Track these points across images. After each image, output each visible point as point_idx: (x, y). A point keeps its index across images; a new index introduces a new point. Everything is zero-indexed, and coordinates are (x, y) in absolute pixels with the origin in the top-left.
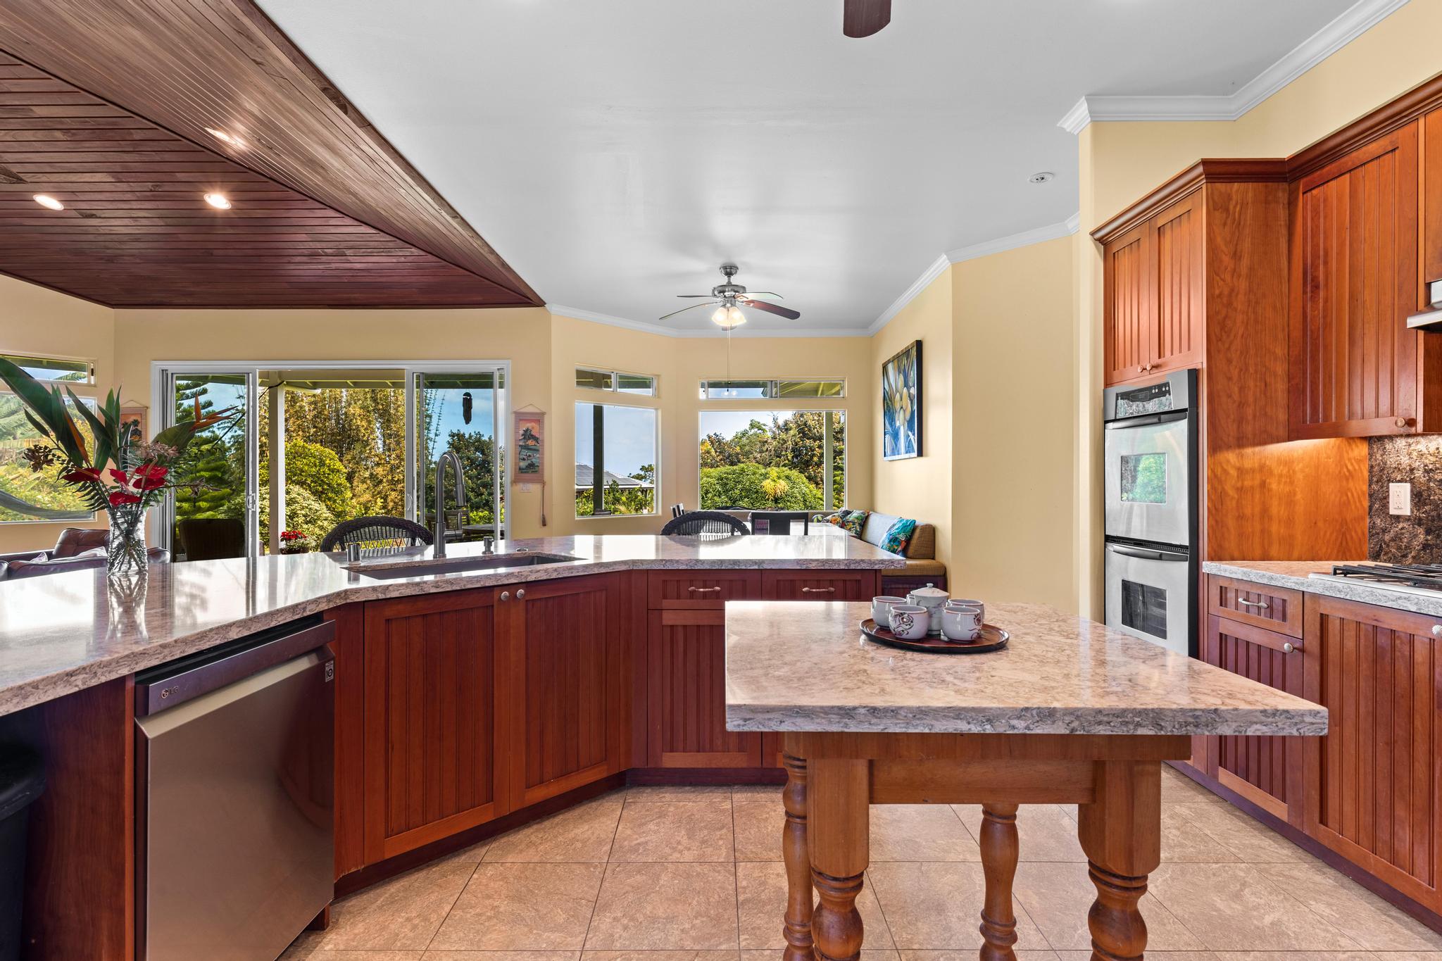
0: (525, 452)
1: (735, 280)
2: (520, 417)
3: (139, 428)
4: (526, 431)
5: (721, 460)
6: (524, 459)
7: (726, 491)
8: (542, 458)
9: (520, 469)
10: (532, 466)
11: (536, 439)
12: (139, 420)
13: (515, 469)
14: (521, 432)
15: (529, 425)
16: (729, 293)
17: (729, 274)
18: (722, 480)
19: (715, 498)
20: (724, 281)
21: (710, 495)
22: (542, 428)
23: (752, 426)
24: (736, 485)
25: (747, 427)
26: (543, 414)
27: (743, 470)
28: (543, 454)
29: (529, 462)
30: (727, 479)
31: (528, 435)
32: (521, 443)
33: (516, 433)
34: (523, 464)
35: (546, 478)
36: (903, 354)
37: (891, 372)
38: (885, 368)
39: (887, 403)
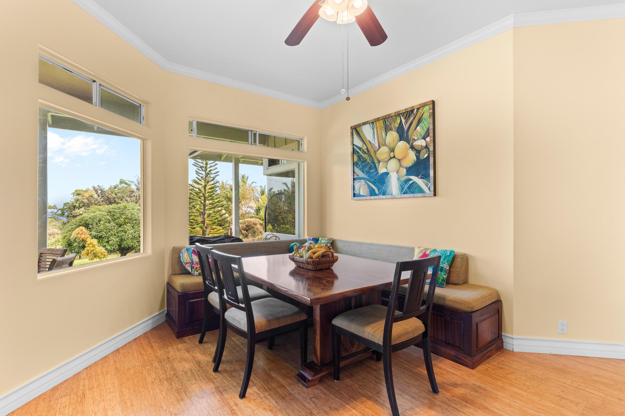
5: (102, 201)
7: (115, 219)
18: (110, 212)
19: (106, 224)
21: (102, 222)
23: (121, 182)
24: (121, 216)
25: (118, 183)
27: (125, 207)
30: (114, 212)
36: (398, 114)
37: (367, 130)
38: (356, 130)
39: (360, 157)
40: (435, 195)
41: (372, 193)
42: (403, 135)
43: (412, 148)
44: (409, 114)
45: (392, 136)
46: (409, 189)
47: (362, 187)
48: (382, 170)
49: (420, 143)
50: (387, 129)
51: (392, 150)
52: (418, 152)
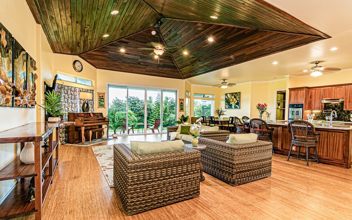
1: (225, 81)
2: (180, 100)
11: (183, 104)
17: (224, 80)
20: (223, 81)
26: (183, 99)
33: (180, 102)
36: (234, 93)
37: (228, 95)
38: (226, 94)
39: (227, 100)
40: (240, 108)
41: (229, 108)
42: (235, 97)
43: (236, 100)
44: (236, 93)
45: (233, 97)
46: (236, 108)
47: (227, 106)
48: (231, 103)
49: (238, 99)
50: (232, 96)
51: (233, 100)
52: (237, 101)
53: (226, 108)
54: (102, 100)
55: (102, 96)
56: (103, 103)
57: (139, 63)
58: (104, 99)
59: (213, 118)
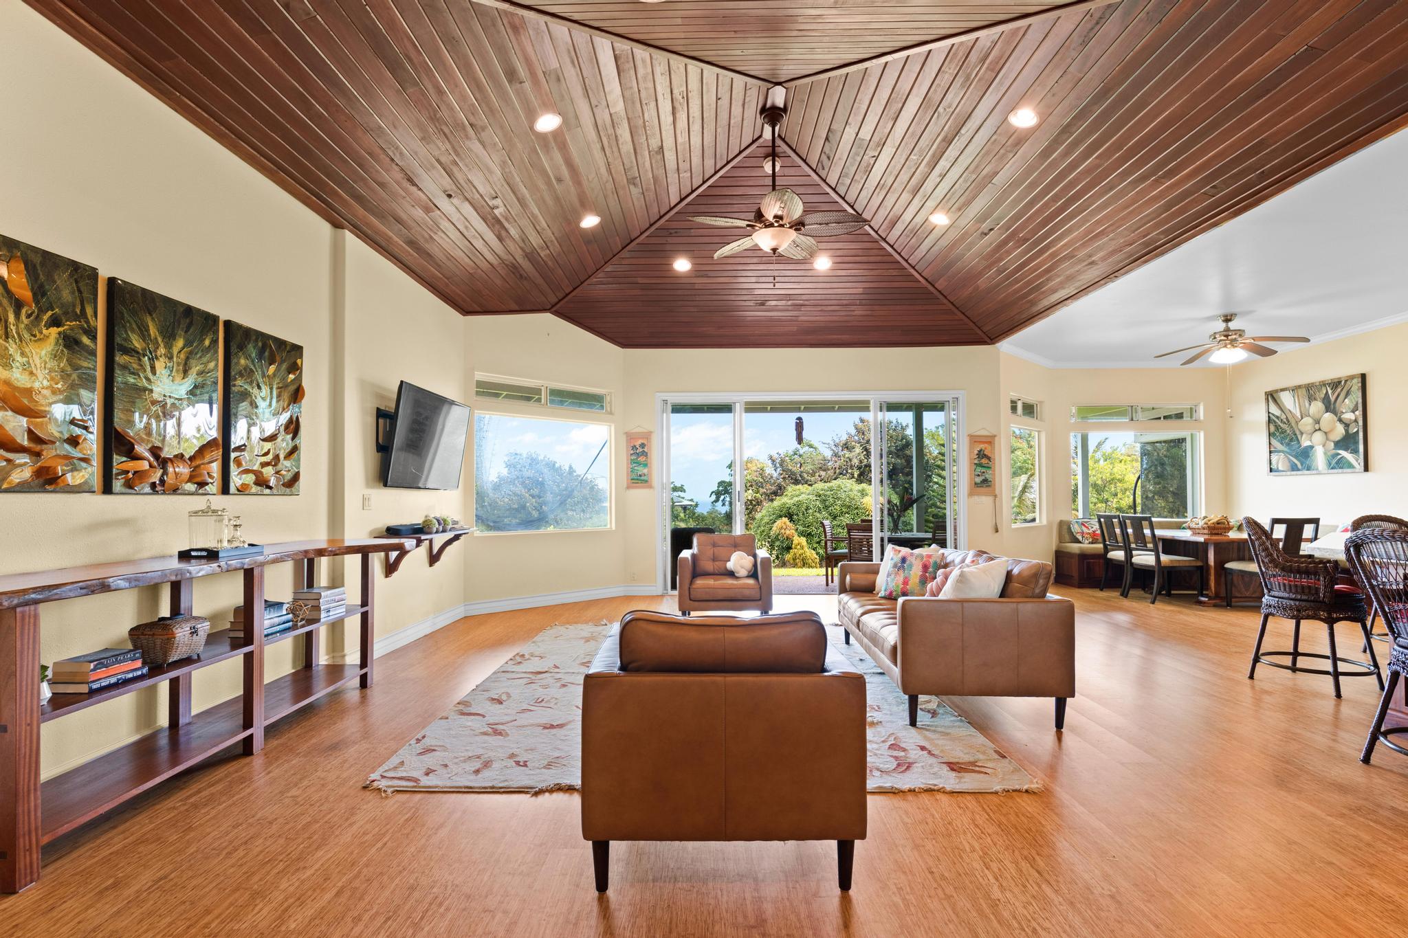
0: (979, 469)
2: (974, 440)
3: (645, 450)
4: (980, 451)
6: (979, 475)
7: (826, 507)
8: (994, 474)
9: (976, 484)
10: (985, 481)
11: (989, 458)
12: (645, 442)
13: (971, 484)
14: (976, 452)
15: (982, 446)
16: (1229, 337)
17: (1227, 320)
19: (816, 514)
20: (1222, 326)
21: (810, 511)
22: (993, 448)
24: (835, 502)
26: (995, 436)
28: (994, 471)
29: (983, 478)
30: (825, 495)
31: (981, 455)
32: (976, 462)
33: (972, 452)
34: (978, 480)
35: (997, 492)
36: (1323, 384)
37: (1287, 399)
38: (1272, 396)
39: (1277, 427)
40: (1366, 469)
41: (1294, 468)
42: (1329, 407)
43: (1340, 420)
44: (1336, 384)
45: (1316, 407)
46: (1337, 464)
47: (1280, 461)
48: (1305, 443)
49: (1349, 416)
50: (1311, 399)
51: (1318, 422)
52: (1347, 425)
53: (1277, 471)
54: (642, 459)
55: (643, 445)
56: (645, 471)
57: (763, 304)
58: (646, 456)
59: (1145, 523)
